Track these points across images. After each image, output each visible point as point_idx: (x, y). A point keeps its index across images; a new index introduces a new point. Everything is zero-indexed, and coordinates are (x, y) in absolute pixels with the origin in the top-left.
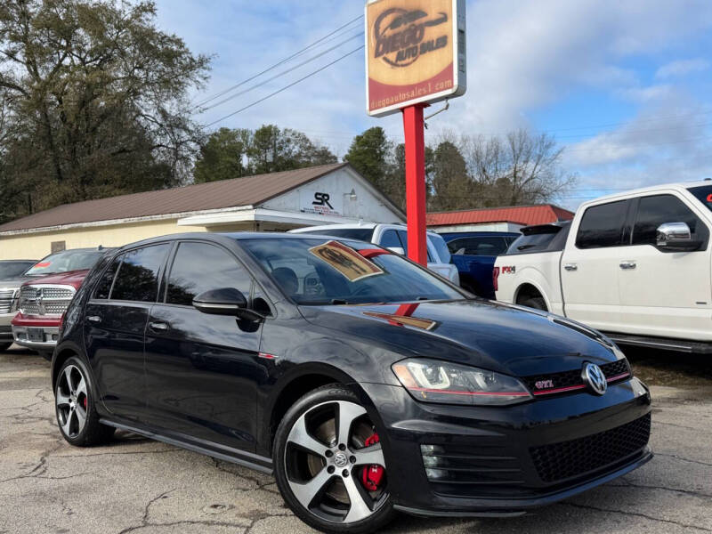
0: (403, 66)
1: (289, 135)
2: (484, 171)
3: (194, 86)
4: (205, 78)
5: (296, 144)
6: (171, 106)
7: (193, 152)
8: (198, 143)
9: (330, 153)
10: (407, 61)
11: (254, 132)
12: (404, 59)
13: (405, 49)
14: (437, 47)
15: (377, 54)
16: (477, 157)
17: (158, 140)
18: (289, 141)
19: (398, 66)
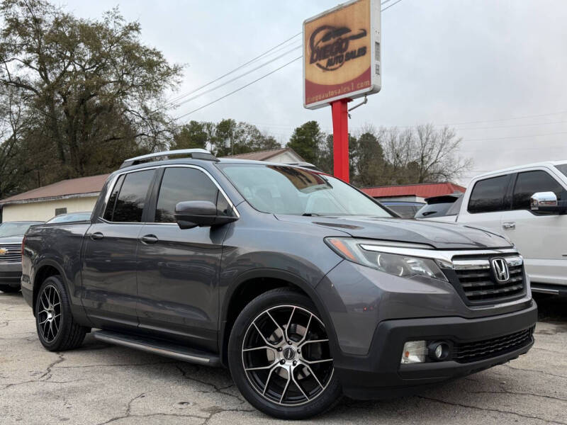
0: (332, 70)
1: (243, 127)
2: (398, 156)
4: (179, 83)
5: (249, 134)
6: (151, 104)
7: (168, 139)
8: (172, 133)
9: (275, 141)
10: (335, 66)
11: (216, 125)
12: (333, 65)
13: (333, 57)
14: (359, 56)
15: (312, 61)
16: (392, 144)
17: (140, 130)
18: (243, 131)
19: (328, 70)
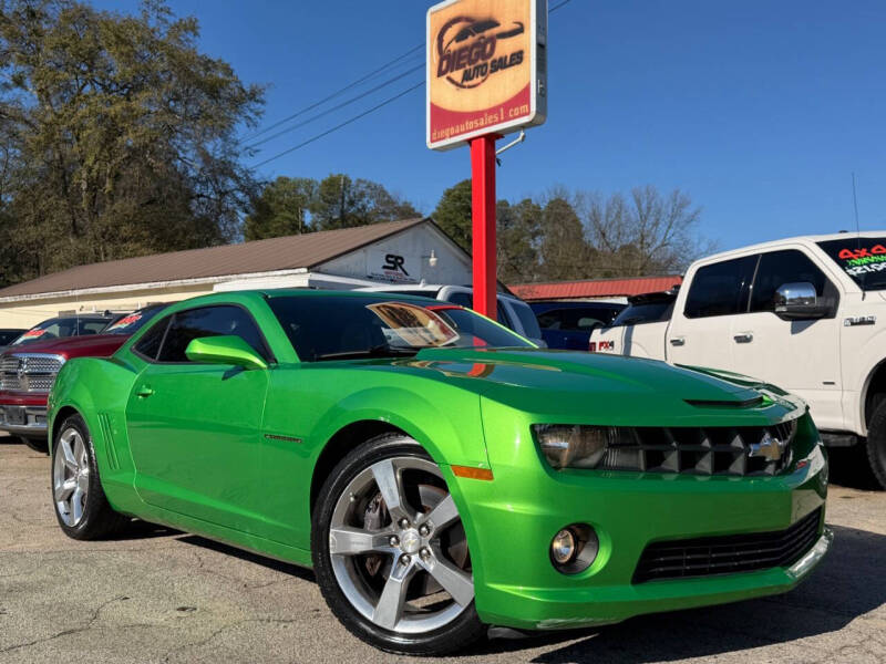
0: (470, 87)
1: (362, 187)
3: (244, 122)
4: (257, 114)
5: (372, 197)
10: (475, 81)
11: (320, 182)
12: (471, 79)
13: (472, 67)
14: (511, 65)
15: (440, 73)
16: (595, 217)
17: (198, 189)
18: (362, 195)
19: (464, 87)
